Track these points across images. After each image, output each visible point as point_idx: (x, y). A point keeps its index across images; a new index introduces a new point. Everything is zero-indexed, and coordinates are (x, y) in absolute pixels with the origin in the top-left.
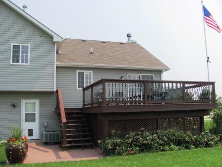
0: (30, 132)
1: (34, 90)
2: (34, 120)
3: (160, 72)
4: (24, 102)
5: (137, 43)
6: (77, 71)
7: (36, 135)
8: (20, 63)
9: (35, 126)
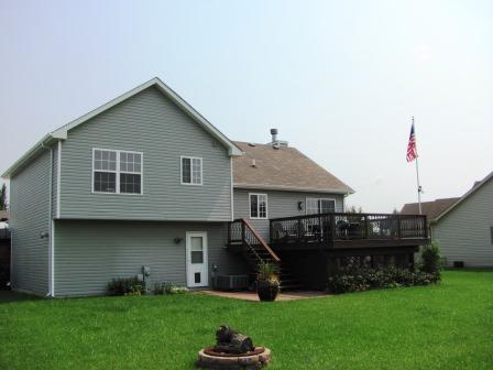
0: (198, 277)
1: (209, 220)
2: (201, 261)
3: (341, 196)
4: (189, 236)
5: (289, 145)
6: (250, 194)
7: (204, 281)
8: (192, 184)
9: (203, 269)
